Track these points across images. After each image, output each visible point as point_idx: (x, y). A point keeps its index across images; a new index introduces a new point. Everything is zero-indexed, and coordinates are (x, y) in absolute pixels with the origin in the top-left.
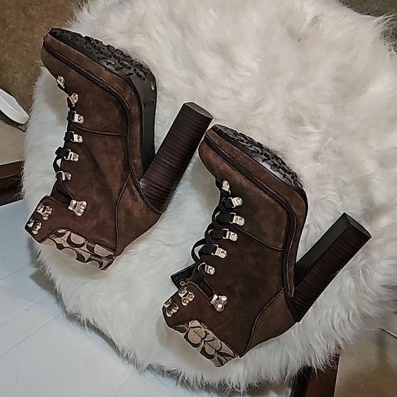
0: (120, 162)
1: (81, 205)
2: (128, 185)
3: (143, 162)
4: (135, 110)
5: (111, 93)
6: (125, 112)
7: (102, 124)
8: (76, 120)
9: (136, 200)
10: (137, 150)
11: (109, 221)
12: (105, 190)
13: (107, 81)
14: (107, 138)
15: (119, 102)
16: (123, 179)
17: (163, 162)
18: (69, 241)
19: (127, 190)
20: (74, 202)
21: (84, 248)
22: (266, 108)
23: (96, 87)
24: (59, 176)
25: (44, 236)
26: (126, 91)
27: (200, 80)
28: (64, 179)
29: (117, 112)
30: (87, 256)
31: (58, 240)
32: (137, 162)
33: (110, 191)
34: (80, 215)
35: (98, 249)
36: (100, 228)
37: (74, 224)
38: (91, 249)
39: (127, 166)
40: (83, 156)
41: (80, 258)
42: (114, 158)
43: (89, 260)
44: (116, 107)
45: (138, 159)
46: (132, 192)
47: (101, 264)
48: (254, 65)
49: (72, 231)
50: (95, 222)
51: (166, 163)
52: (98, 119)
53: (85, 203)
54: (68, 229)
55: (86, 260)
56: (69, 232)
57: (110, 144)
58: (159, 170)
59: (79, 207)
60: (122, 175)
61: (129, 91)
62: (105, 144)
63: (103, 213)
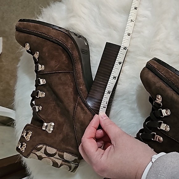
0: (71, 89)
1: (51, 125)
2: (79, 104)
3: (86, 87)
4: (75, 54)
5: (58, 44)
6: (70, 56)
7: (56, 66)
8: (40, 69)
9: (86, 113)
10: (81, 80)
11: (70, 134)
12: (65, 112)
13: (54, 36)
14: (60, 75)
15: (65, 50)
16: (75, 100)
17: (99, 84)
18: (46, 152)
19: (79, 108)
20: (45, 124)
21: (57, 156)
22: (162, 35)
23: (48, 42)
24: (34, 109)
25: (29, 152)
26: (68, 41)
27: (115, 32)
28: (37, 111)
29: (64, 56)
30: (59, 162)
31: (38, 153)
32: (83, 87)
33: (68, 111)
34: (50, 132)
35: (67, 156)
36: (65, 140)
37: (48, 140)
38: (62, 157)
39: (76, 92)
40: (47, 93)
41: (55, 165)
42: (67, 87)
43: (61, 165)
44: (63, 53)
45: (83, 85)
46: (82, 108)
47: (70, 167)
48: (148, 13)
49: (47, 145)
50: (61, 136)
51: (101, 84)
52: (53, 63)
53: (53, 124)
54: (44, 144)
55: (59, 165)
56: (45, 146)
57: (63, 78)
58: (98, 90)
59: (49, 127)
60: (74, 98)
61: (70, 41)
62: (60, 79)
63: (66, 129)
